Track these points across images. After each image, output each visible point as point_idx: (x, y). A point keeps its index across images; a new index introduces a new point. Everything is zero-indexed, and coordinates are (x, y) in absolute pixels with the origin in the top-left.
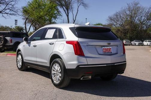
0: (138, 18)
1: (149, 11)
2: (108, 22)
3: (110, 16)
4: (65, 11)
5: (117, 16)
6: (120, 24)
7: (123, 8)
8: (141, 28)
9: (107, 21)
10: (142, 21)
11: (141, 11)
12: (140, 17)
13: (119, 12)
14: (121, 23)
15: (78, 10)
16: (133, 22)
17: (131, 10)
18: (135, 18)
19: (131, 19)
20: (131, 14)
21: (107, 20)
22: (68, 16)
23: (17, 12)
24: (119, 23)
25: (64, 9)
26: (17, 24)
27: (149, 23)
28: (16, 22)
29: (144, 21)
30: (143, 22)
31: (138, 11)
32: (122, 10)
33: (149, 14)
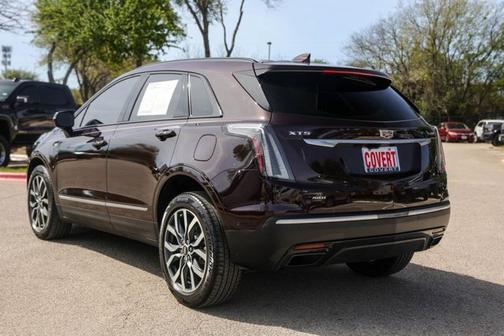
0: (460, 41)
1: (499, 14)
2: (348, 55)
3: (356, 34)
4: (194, 14)
5: (382, 32)
6: (392, 65)
7: (406, 5)
8: (469, 80)
9: (346, 51)
10: (471, 52)
11: (468, 15)
12: (465, 37)
13: (391, 19)
14: (398, 60)
15: (241, 13)
16: (440, 55)
17: (435, 14)
18: (446, 43)
19: (434, 44)
20: (432, 26)
21: (347, 48)
22: (205, 33)
23: (17, 18)
24: (388, 58)
25: (190, 7)
26: (9, 63)
27: (497, 60)
28: (5, 56)
29: (482, 53)
30: (477, 56)
31: (457, 15)
32: (401, 10)
33: (496, 28)
